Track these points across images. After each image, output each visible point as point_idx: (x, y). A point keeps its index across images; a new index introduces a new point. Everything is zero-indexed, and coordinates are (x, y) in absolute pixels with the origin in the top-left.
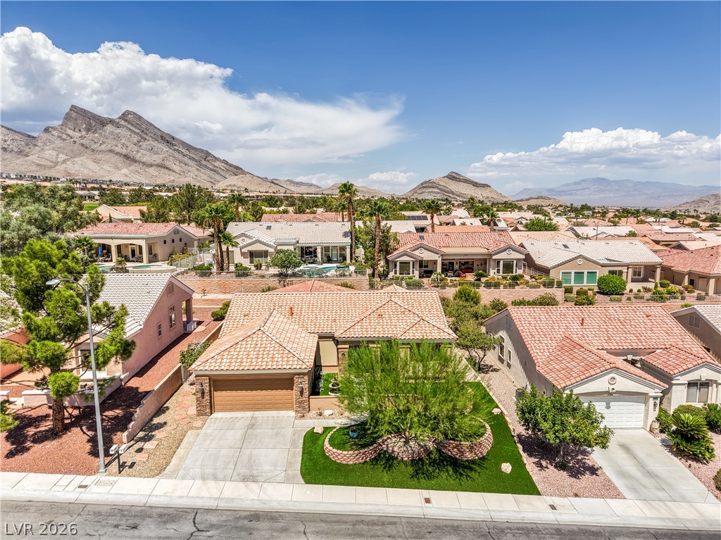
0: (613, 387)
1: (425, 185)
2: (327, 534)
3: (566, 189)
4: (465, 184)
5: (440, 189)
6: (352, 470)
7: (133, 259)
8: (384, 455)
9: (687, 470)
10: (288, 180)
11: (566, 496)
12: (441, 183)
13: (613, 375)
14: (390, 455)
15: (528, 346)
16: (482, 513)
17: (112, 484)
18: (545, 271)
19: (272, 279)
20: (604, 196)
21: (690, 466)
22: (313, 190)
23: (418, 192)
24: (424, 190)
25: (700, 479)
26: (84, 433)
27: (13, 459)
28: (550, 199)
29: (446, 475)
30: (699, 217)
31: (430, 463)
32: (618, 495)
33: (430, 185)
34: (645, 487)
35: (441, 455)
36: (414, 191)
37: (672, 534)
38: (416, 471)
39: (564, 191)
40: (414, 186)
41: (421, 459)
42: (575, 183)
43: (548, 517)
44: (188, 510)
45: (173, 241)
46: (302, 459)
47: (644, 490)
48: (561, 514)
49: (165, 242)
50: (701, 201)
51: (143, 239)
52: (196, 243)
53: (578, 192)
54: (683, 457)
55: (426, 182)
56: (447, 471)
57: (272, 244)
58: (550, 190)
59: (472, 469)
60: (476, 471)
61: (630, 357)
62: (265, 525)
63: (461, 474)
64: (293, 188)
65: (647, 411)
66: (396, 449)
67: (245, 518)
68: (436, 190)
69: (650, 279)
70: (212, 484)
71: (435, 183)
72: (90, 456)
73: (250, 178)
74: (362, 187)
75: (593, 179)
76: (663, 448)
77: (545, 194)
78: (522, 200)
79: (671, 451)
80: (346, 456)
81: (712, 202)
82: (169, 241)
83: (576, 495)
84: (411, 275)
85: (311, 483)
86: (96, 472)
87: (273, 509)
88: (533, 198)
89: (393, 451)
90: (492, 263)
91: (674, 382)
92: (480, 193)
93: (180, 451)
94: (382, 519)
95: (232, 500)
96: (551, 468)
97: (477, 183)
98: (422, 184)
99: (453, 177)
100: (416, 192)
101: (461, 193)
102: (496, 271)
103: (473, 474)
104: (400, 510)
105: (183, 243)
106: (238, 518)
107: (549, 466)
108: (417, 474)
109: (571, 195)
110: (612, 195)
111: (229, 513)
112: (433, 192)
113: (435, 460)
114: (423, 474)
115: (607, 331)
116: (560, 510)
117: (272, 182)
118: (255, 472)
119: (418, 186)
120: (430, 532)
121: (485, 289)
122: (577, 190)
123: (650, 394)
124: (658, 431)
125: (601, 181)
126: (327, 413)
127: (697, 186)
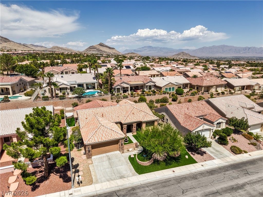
0: (204, 128)
1: (91, 48)
2: (156, 188)
3: (139, 50)
4: (106, 48)
5: (97, 49)
6: (149, 167)
7: (2, 93)
8: (156, 160)
9: (224, 148)
10: (31, 44)
11: (203, 162)
12: (97, 47)
13: (204, 125)
14: (157, 160)
15: (177, 118)
16: (188, 171)
17: (80, 190)
18: (160, 88)
19: (74, 99)
20: (151, 52)
21: (224, 147)
22: (43, 49)
23: (89, 50)
24: (91, 50)
25: (227, 150)
26: (56, 175)
27: (36, 191)
28: (135, 54)
29: (174, 163)
30: (181, 60)
31: (168, 160)
32: (214, 159)
33: (93, 48)
34: (218, 155)
35: (170, 157)
36: (87, 50)
37: (229, 166)
38: (166, 163)
39: (139, 51)
40: (87, 48)
41: (165, 159)
42: (142, 48)
43: (202, 169)
44: (112, 192)
45: (20, 84)
46: (133, 167)
47: (218, 156)
48: (205, 167)
49: (17, 85)
50: (179, 54)
51: (9, 85)
52: (28, 84)
53: (143, 51)
54: (221, 144)
55: (91, 46)
56: (174, 161)
57: (69, 84)
58: (135, 50)
59: (179, 159)
60: (180, 160)
61: (201, 117)
62: (138, 191)
63: (177, 162)
64: (34, 48)
65: (210, 133)
66: (158, 158)
67: (131, 190)
68: (95, 50)
69: (186, 88)
70: (112, 182)
71: (95, 47)
72: (64, 183)
73: (14, 44)
74: (65, 48)
75: (148, 46)
76: (216, 143)
77: (133, 52)
78: (126, 54)
79: (218, 143)
80: (146, 163)
81: (182, 54)
82: (19, 84)
83: (205, 161)
84: (121, 92)
85: (141, 174)
86: (71, 188)
87: (136, 185)
88: (130, 53)
89: (158, 159)
90: (145, 87)
91: (214, 124)
92: (111, 51)
93: (93, 173)
94: (167, 180)
95: (122, 186)
96: (196, 154)
97: (110, 47)
98: (90, 47)
99: (101, 45)
100: (88, 50)
101: (105, 51)
102: (146, 89)
103: (180, 161)
104: (169, 176)
105: (24, 84)
106: (129, 191)
107: (195, 154)
108: (167, 164)
109: (141, 52)
110: (153, 52)
111: (125, 190)
112: (95, 51)
113: (169, 159)
114: (168, 164)
115: (194, 110)
116: (204, 166)
117: (24, 45)
118: (122, 175)
119: (88, 48)
120: (181, 181)
121: (147, 96)
122: (143, 50)
123: (212, 129)
124: (213, 138)
125: (150, 47)
126: (130, 149)
127: (178, 49)
